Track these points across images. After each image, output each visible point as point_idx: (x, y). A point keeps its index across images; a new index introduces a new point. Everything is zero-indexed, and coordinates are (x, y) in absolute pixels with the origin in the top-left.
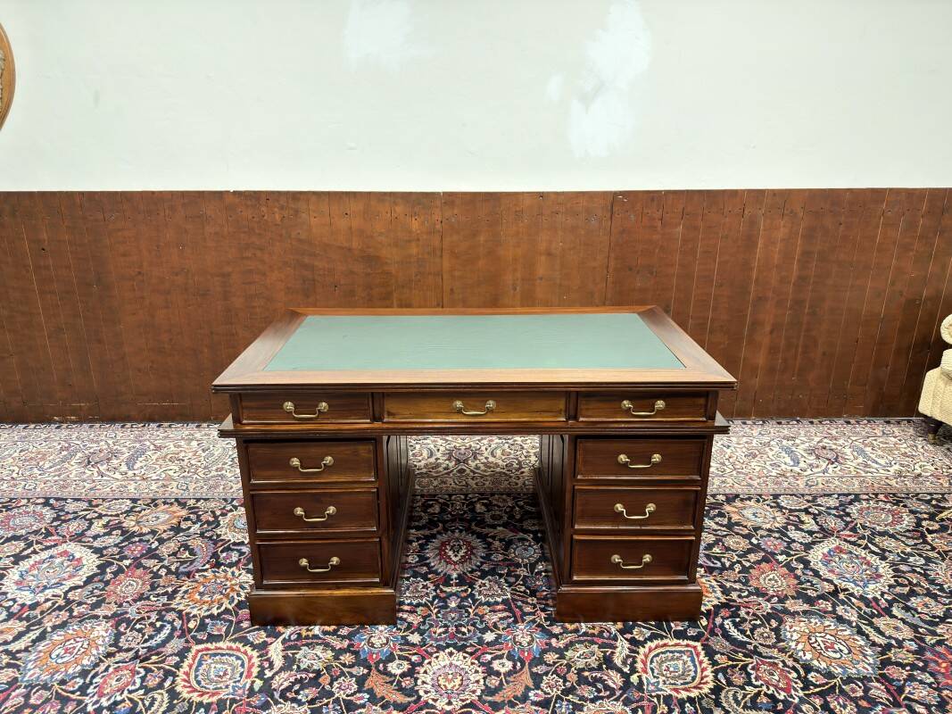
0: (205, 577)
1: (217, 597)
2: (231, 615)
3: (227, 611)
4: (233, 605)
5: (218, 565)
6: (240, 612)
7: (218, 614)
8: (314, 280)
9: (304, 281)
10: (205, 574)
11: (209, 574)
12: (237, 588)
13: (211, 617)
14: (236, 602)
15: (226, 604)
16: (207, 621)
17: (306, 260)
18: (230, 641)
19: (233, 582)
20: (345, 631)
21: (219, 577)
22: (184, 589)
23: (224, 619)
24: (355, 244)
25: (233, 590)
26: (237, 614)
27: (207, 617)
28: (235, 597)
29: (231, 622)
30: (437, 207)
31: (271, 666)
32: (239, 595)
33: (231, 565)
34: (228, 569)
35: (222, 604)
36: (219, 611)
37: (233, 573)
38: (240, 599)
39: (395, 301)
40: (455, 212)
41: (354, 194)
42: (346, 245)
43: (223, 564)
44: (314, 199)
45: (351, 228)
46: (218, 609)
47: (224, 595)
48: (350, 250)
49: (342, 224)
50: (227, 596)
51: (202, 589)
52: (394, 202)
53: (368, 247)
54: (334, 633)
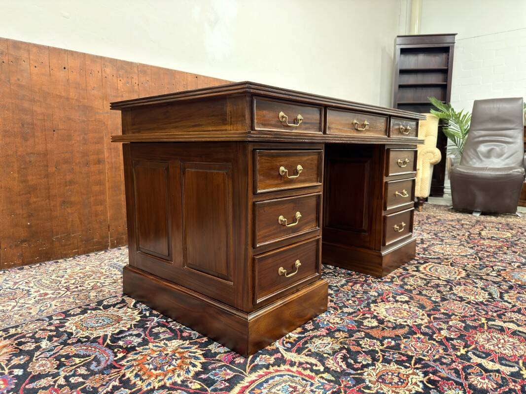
0: (134, 360)
1: (176, 363)
3: (206, 364)
4: (202, 359)
5: (129, 349)
6: (217, 358)
8: (33, 124)
9: (23, 125)
10: (130, 359)
11: (135, 357)
12: (181, 351)
14: (200, 356)
15: (196, 361)
16: (203, 377)
17: (26, 105)
18: (250, 373)
20: (309, 326)
22: (129, 375)
23: (215, 368)
24: (73, 94)
25: (180, 353)
26: (218, 361)
27: (197, 375)
28: (192, 354)
30: (135, 73)
31: (312, 364)
35: (192, 363)
36: (199, 367)
38: (199, 353)
39: (105, 145)
40: (148, 78)
41: (72, 53)
42: (63, 94)
43: (133, 347)
44: (35, 50)
45: (68, 80)
46: (194, 367)
48: (68, 99)
49: (61, 75)
50: (184, 358)
51: (149, 367)
52: (104, 64)
53: (84, 98)
54: (306, 330)
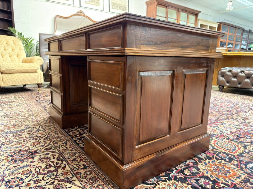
0: (225, 180)
1: (220, 167)
2: (215, 157)
3: (217, 159)
4: (213, 160)
5: (214, 182)
6: (211, 156)
7: (222, 160)
10: (224, 182)
11: (222, 180)
12: (208, 165)
13: (225, 160)
14: (212, 160)
15: (217, 162)
16: (228, 160)
19: (209, 168)
21: (216, 175)
22: (239, 180)
23: (220, 158)
25: (211, 165)
26: (213, 156)
27: (227, 161)
28: (211, 162)
29: (217, 155)
32: (209, 162)
33: (207, 178)
34: (209, 176)
35: (219, 163)
36: (221, 161)
37: (207, 173)
38: (209, 160)
43: (211, 181)
46: (221, 162)
47: (216, 166)
50: (215, 164)
51: (228, 174)
